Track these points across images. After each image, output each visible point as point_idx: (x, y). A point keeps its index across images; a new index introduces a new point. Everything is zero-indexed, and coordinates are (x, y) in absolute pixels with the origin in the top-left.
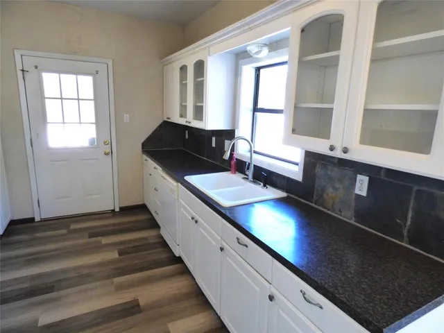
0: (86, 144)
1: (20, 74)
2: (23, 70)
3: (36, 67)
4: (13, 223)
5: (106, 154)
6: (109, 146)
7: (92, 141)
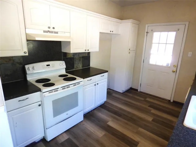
0: (165, 65)
1: (146, 33)
2: (147, 32)
3: (152, 30)
4: (131, 89)
5: (174, 72)
6: (176, 68)
7: (168, 65)
